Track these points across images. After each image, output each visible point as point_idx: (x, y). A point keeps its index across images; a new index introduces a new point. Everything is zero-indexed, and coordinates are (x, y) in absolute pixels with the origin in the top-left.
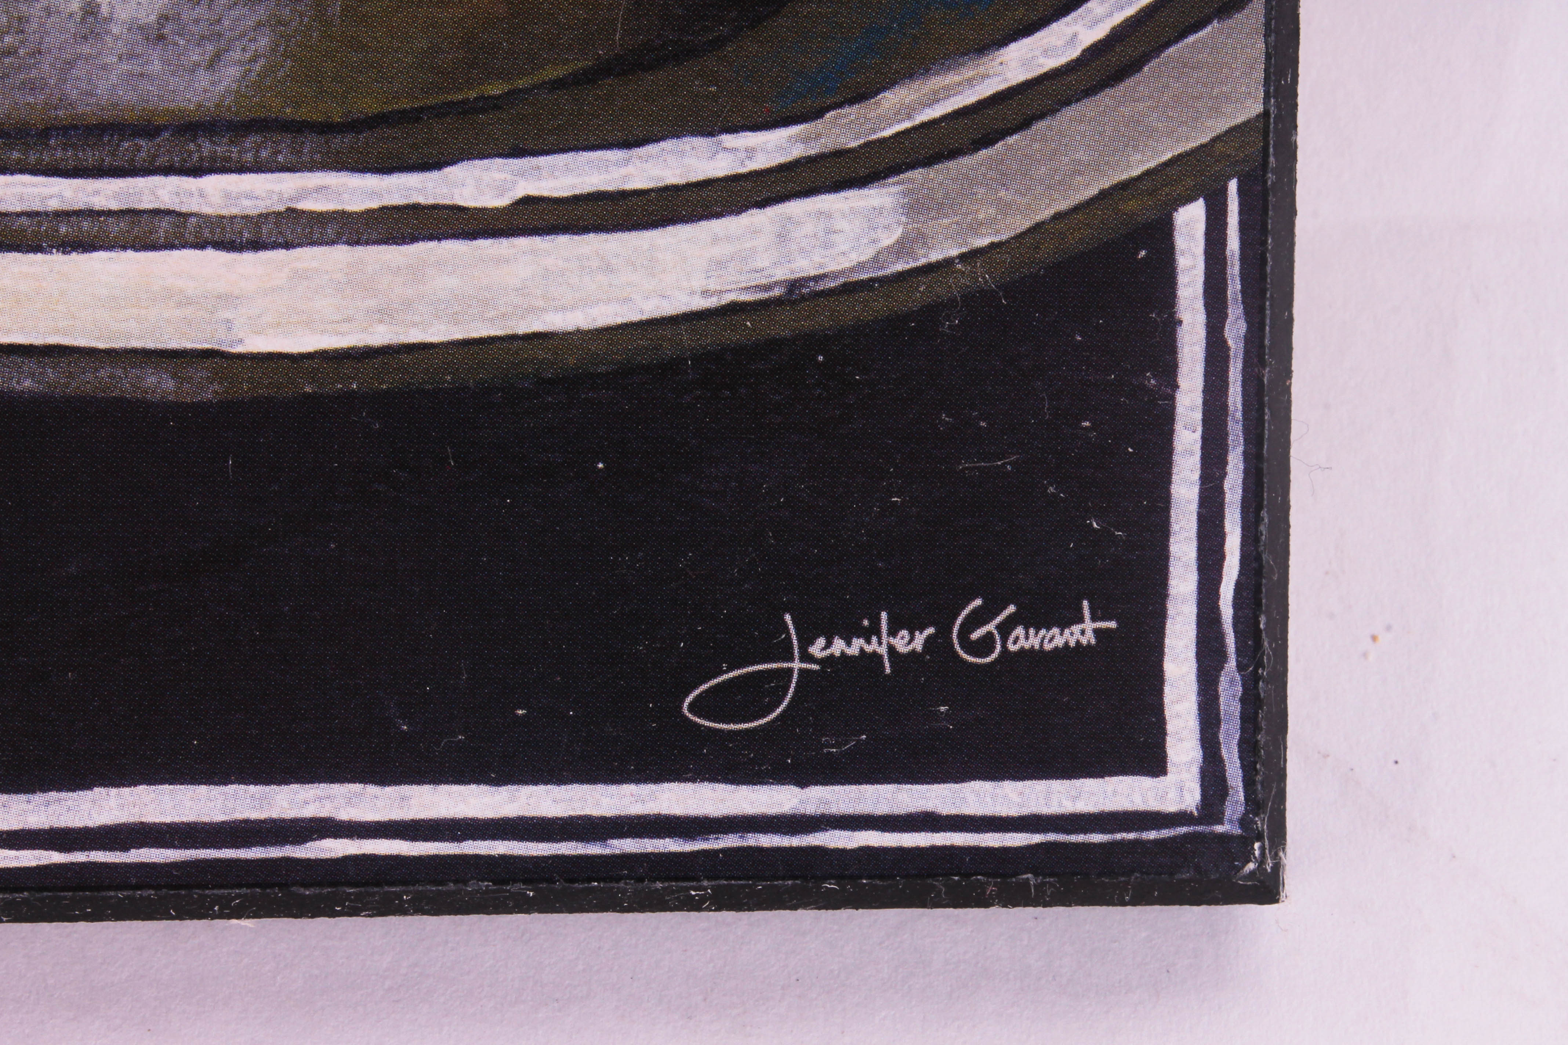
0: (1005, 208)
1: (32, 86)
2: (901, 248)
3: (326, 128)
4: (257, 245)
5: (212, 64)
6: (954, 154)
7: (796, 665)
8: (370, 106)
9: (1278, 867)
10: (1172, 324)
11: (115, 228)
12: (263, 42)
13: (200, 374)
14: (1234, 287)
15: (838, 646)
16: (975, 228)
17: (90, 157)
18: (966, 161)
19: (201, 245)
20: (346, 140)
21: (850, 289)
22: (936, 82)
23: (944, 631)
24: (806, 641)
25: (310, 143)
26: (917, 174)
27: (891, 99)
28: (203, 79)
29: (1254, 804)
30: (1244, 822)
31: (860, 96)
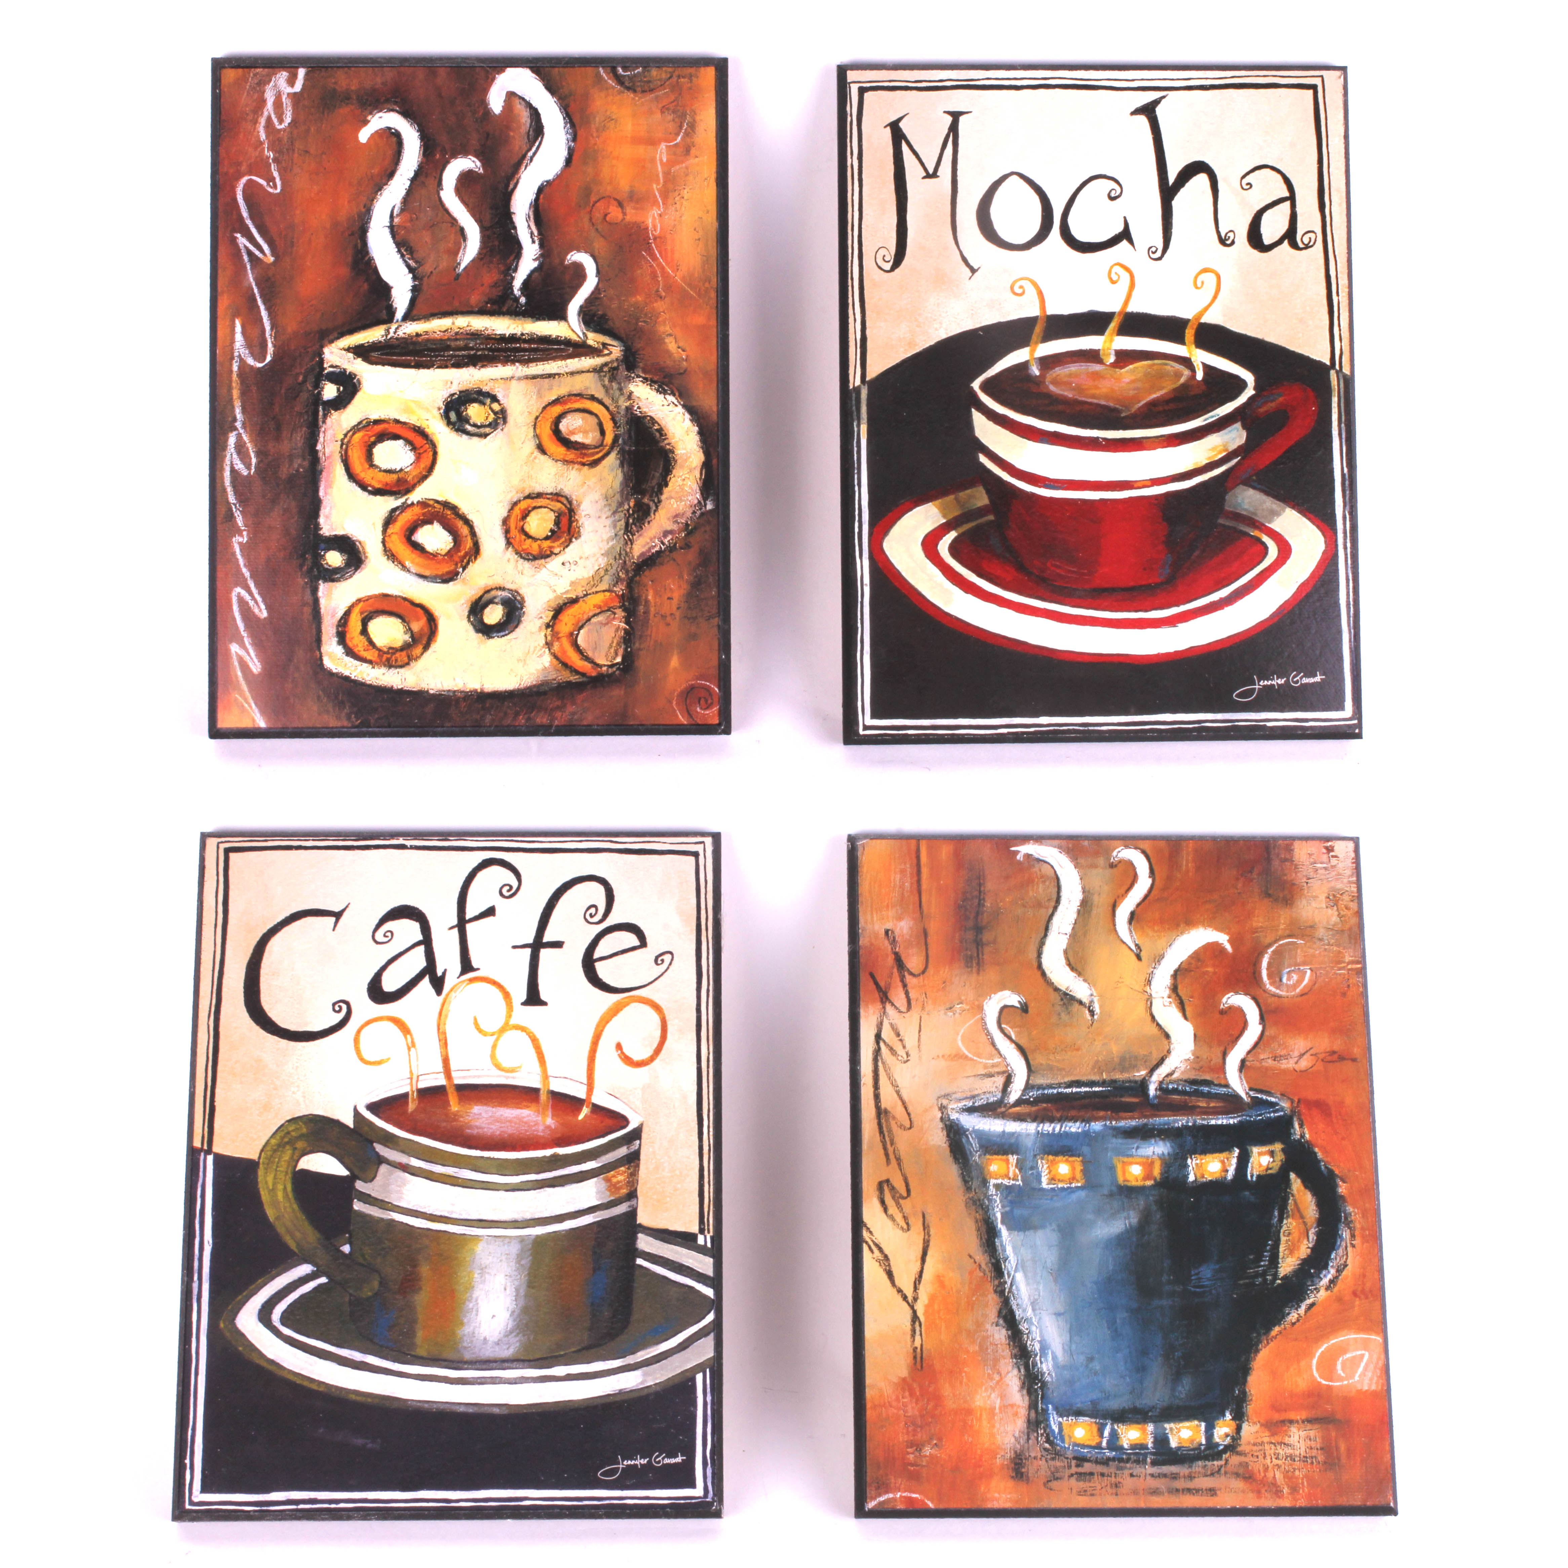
0: (662, 1375)
1: (473, 1353)
2: (642, 1383)
3: (529, 1361)
4: (516, 1383)
5: (508, 1349)
6: (652, 1364)
7: (621, 1466)
8: (537, 1356)
9: (720, 1510)
10: (695, 1398)
11: (489, 1380)
12: (518, 1344)
13: (504, 1408)
14: (708, 1390)
15: (629, 1462)
16: (656, 1379)
17: (484, 1367)
18: (654, 1366)
19: (505, 1383)
20: (533, 1363)
21: (632, 1391)
22: (649, 1350)
23: (651, 1459)
24: (623, 1461)
25: (526, 1364)
26: (645, 1368)
27: (640, 1354)
28: (506, 1352)
29: (714, 1495)
30: (713, 1498)
31: (633, 1353)
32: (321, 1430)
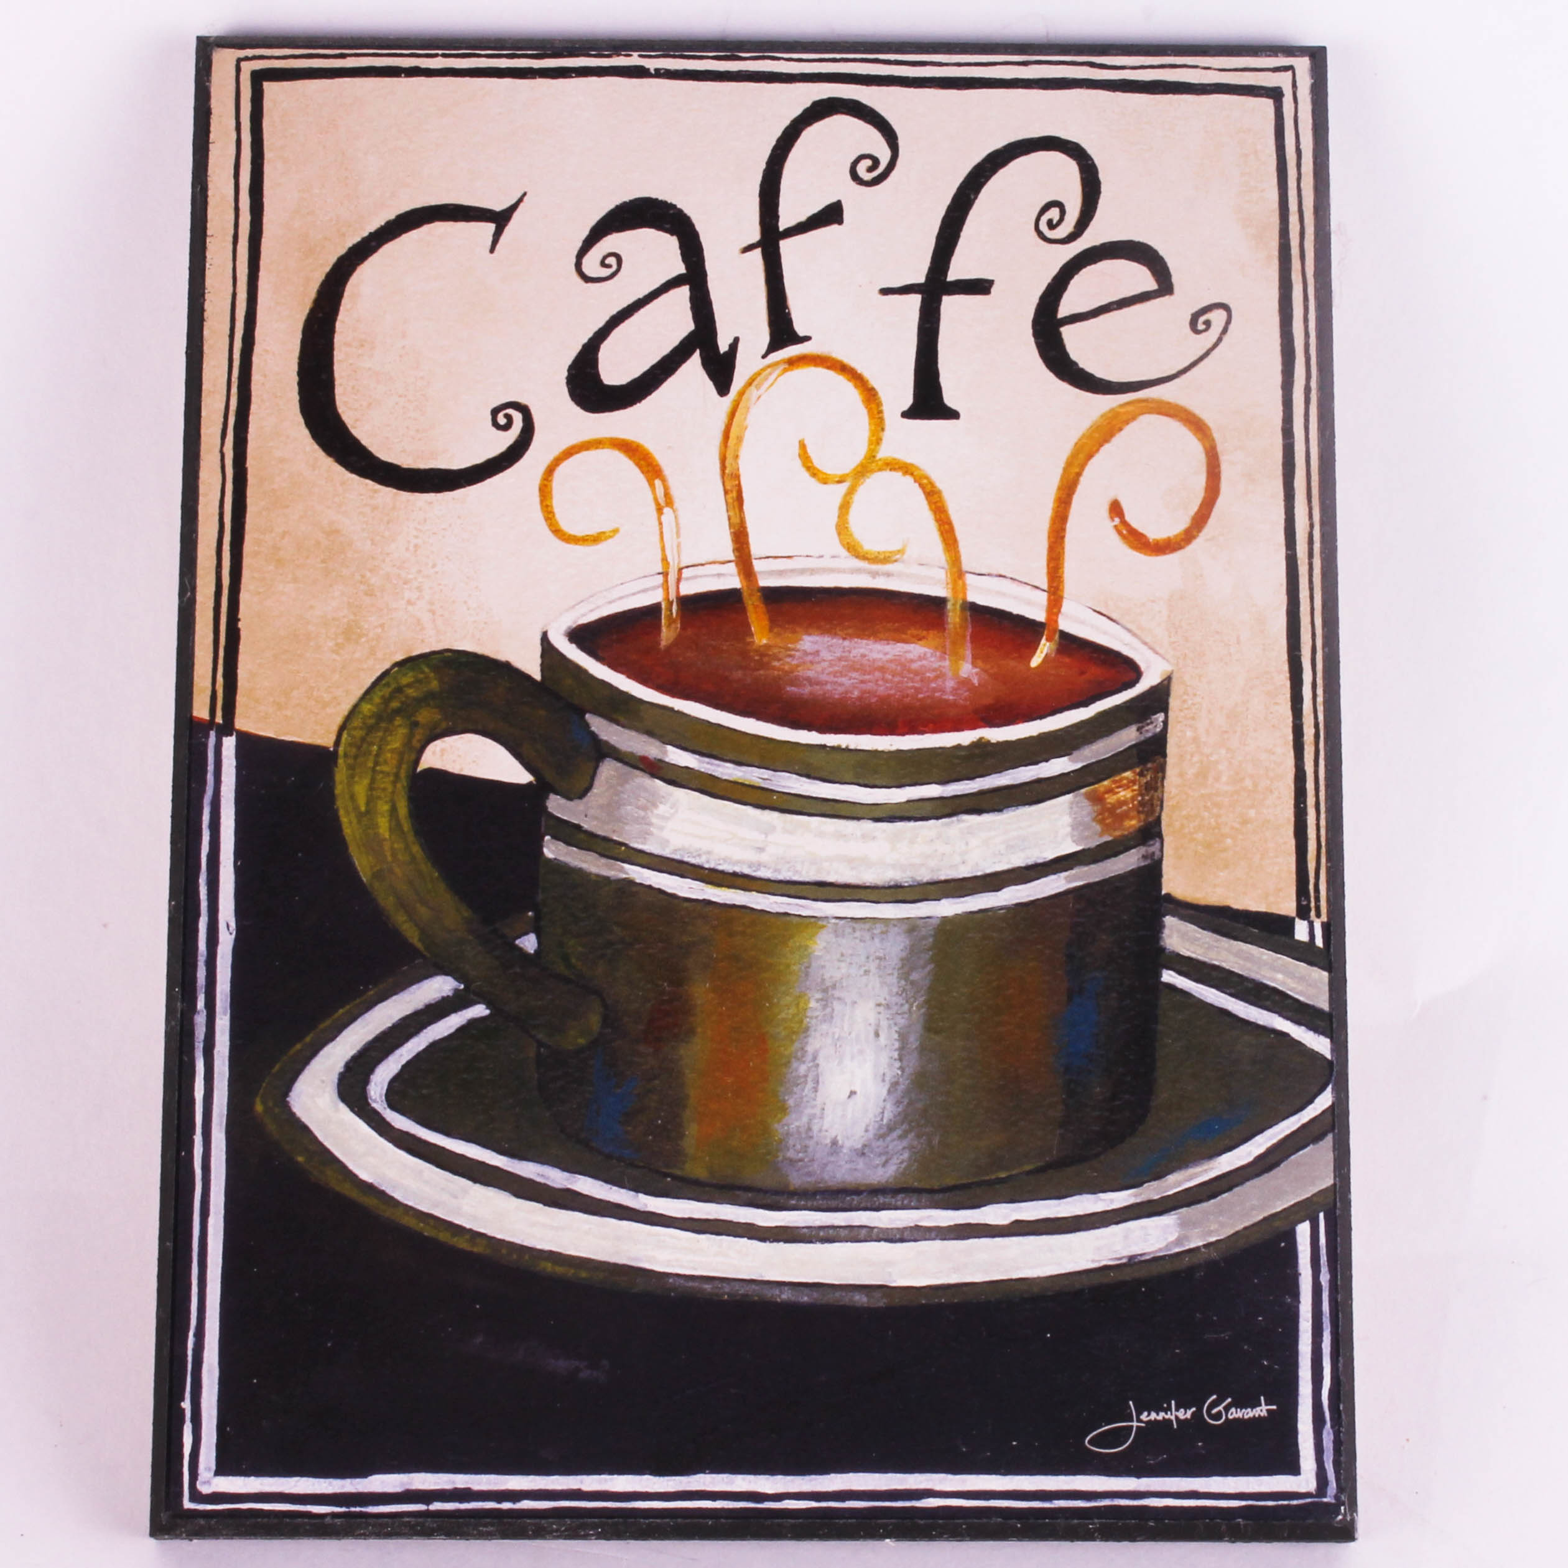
0: (1222, 1225)
1: (809, 1174)
2: (1178, 1241)
3: (931, 1191)
4: (902, 1240)
5: (884, 1165)
6: (1199, 1201)
7: (1135, 1424)
8: (949, 1181)
9: (1353, 1521)
10: (1296, 1275)
11: (843, 1233)
12: (906, 1155)
13: (877, 1294)
14: (1324, 1259)
15: (1153, 1416)
16: (1210, 1233)
17: (833, 1203)
18: (1205, 1205)
19: (879, 1240)
20: (938, 1197)
21: (1156, 1259)
22: (1191, 1171)
23: (1200, 1409)
24: (1139, 1414)
25: (925, 1198)
26: (1184, 1210)
27: (1171, 1178)
28: (880, 1171)
29: (1340, 1489)
30: (1336, 1497)
31: (1159, 1177)
32: (479, 1340)
